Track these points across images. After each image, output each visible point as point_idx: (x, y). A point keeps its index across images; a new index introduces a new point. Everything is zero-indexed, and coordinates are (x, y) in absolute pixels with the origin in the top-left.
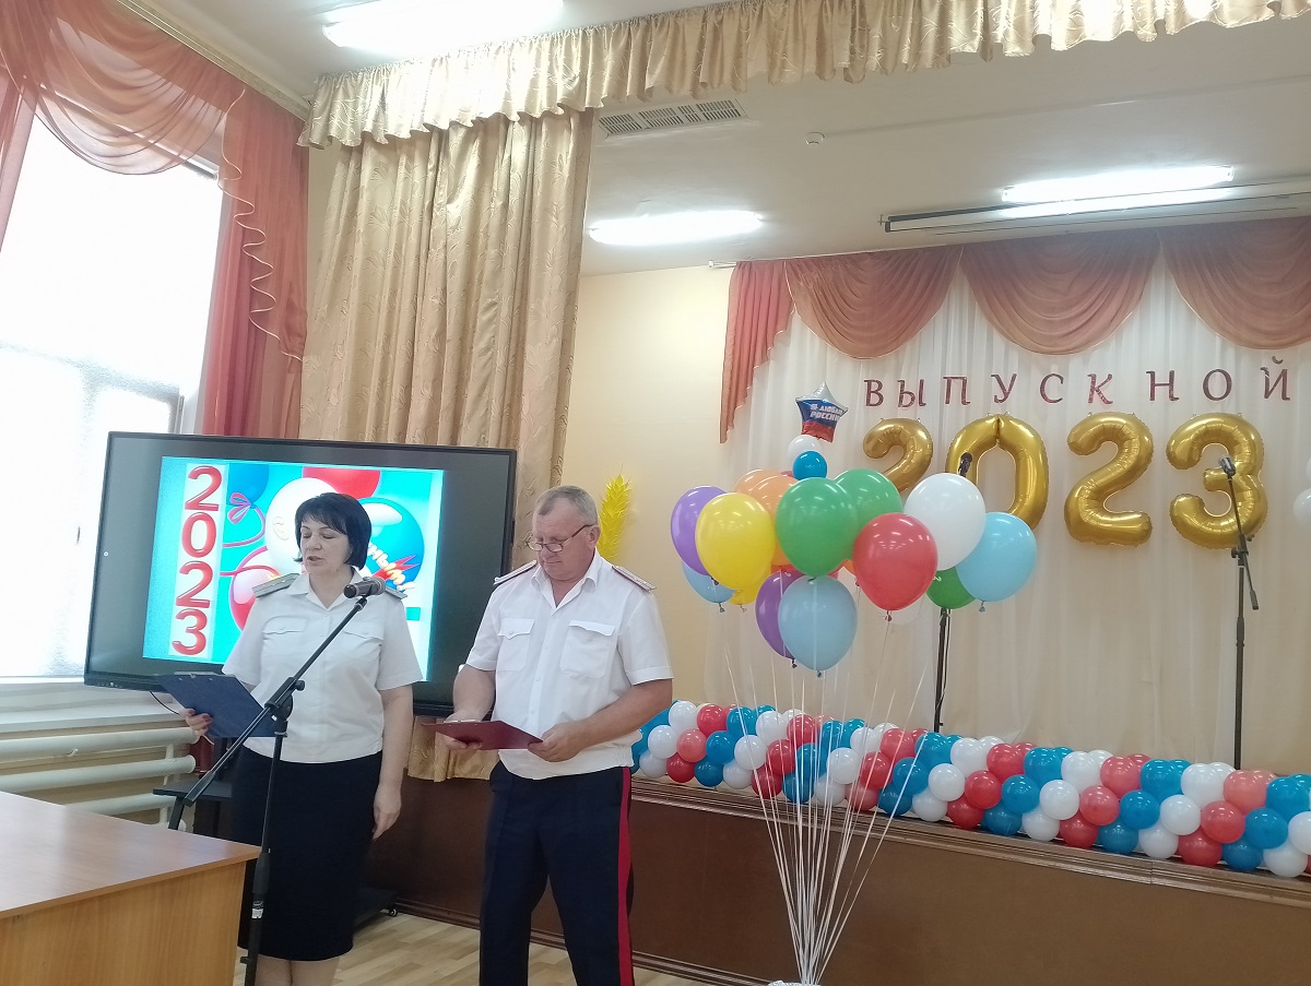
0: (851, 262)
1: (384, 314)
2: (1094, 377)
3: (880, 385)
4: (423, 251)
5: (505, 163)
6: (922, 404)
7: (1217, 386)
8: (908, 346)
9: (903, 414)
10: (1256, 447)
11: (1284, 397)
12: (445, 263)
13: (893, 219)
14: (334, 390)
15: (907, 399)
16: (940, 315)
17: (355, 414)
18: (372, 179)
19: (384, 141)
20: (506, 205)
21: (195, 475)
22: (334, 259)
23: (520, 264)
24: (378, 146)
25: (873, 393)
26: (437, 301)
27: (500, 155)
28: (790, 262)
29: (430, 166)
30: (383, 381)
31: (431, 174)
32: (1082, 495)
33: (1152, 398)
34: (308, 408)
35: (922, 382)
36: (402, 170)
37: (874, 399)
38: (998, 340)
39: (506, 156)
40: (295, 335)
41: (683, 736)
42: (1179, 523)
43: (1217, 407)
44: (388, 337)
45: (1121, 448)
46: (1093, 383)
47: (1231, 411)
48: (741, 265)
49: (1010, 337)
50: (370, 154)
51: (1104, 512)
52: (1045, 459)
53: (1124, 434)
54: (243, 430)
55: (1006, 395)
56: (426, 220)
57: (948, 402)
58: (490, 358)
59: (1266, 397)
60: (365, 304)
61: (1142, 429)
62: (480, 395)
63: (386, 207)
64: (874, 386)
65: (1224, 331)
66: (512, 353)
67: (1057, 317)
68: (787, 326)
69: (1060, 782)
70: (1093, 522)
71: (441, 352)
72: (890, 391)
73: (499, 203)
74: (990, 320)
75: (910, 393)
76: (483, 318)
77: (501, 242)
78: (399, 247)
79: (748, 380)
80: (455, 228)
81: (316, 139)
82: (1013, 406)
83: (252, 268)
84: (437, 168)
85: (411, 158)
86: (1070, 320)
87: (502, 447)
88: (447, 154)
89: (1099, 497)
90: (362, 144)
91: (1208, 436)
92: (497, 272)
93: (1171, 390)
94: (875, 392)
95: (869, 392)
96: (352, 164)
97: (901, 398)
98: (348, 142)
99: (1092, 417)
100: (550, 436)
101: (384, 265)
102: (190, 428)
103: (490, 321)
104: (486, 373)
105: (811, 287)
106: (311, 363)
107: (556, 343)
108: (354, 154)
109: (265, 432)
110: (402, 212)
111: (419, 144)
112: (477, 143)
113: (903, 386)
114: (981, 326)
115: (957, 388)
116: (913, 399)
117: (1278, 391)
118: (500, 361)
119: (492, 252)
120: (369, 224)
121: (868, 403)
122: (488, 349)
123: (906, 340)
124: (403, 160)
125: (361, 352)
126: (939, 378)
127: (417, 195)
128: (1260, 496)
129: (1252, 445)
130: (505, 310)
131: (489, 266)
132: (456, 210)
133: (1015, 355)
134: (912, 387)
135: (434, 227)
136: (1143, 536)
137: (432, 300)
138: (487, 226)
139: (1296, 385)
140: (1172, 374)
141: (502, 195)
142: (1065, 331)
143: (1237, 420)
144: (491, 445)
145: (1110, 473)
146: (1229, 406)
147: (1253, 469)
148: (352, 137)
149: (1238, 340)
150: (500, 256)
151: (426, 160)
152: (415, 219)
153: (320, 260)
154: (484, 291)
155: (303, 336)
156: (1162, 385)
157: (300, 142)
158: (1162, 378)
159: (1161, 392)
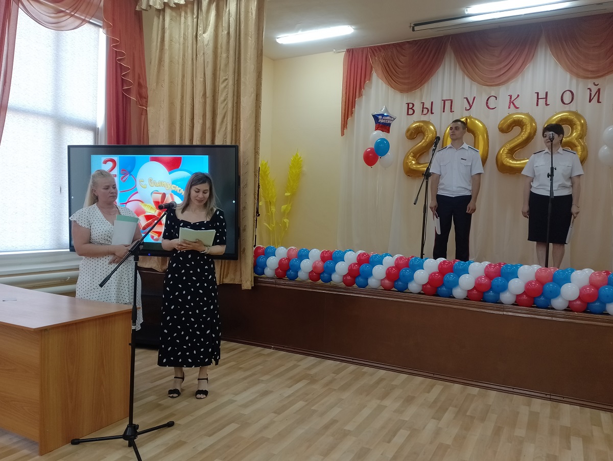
0: (399, 47)
1: (180, 86)
2: (511, 96)
3: (413, 105)
4: (195, 57)
5: (227, 13)
6: (432, 113)
7: (567, 99)
8: (426, 86)
9: (424, 118)
10: (584, 126)
11: (599, 102)
12: (204, 62)
13: (416, 25)
14: (162, 122)
15: (425, 111)
16: (440, 70)
17: (171, 133)
18: (170, 24)
19: (174, 6)
20: (229, 33)
21: (105, 162)
22: (157, 62)
23: (237, 60)
24: (171, 8)
25: (410, 109)
26: (202, 80)
27: (225, 9)
28: (371, 48)
29: (194, 17)
30: (182, 117)
31: (195, 20)
32: (504, 151)
33: (537, 105)
34: (151, 131)
35: (432, 103)
36: (183, 19)
37: (411, 112)
38: (467, 80)
39: (227, 10)
40: (143, 98)
41: (315, 263)
43: (567, 108)
44: (182, 97)
45: (522, 129)
46: (511, 98)
47: (574, 109)
48: (348, 51)
49: (472, 79)
50: (168, 12)
51: (514, 159)
52: (487, 136)
53: (523, 123)
54: (124, 142)
55: (471, 107)
56: (195, 42)
57: (444, 112)
58: (226, 104)
59: (590, 102)
60: (171, 82)
61: (532, 120)
62: (222, 122)
63: (177, 37)
64: (411, 106)
65: (571, 72)
66: (235, 102)
67: (494, 68)
68: (370, 79)
69: (468, 275)
70: (508, 164)
71: (205, 103)
72: (418, 108)
73: (226, 32)
74: (464, 71)
75: (427, 108)
76: (222, 86)
77: (228, 50)
78: (184, 55)
79: (353, 106)
80: (207, 45)
81: (144, 7)
82: (474, 112)
83: (121, 69)
84: (198, 17)
85: (186, 13)
86: (501, 69)
87: (233, 144)
88: (201, 10)
89: (512, 152)
90: (164, 8)
91: (562, 121)
92: (227, 65)
93: (546, 101)
94: (411, 108)
95: (408, 109)
96: (161, 17)
97: (423, 111)
98: (158, 7)
99: (510, 115)
100: (253, 138)
101: (178, 64)
102: (103, 142)
103: (225, 87)
104: (225, 110)
105: (381, 59)
106: (151, 110)
107: (253, 96)
108: (162, 12)
109: (134, 142)
110: (184, 38)
111: (189, 6)
112: (214, 4)
113: (423, 105)
114: (460, 74)
115: (448, 104)
116: (428, 111)
117: (596, 99)
118: (230, 105)
119: (224, 55)
120: (170, 45)
121: (408, 114)
122: (225, 100)
123: (424, 83)
124: (183, 14)
125: (172, 104)
126: (440, 100)
127: (190, 30)
129: (582, 125)
130: (231, 82)
131: (223, 62)
132: (207, 36)
133: (475, 87)
134: (428, 105)
135: (198, 45)
137: (199, 79)
138: (222, 43)
139: (604, 96)
140: (547, 93)
141: (227, 28)
142: (499, 75)
143: (576, 114)
144: (228, 143)
145: (516, 141)
146: (573, 107)
148: (160, 4)
149: (578, 76)
150: (228, 57)
151: (193, 13)
152: (190, 42)
153: (150, 63)
154: (222, 74)
155: (146, 98)
156: (542, 99)
157: (138, 9)
158: (542, 95)
159: (541, 102)
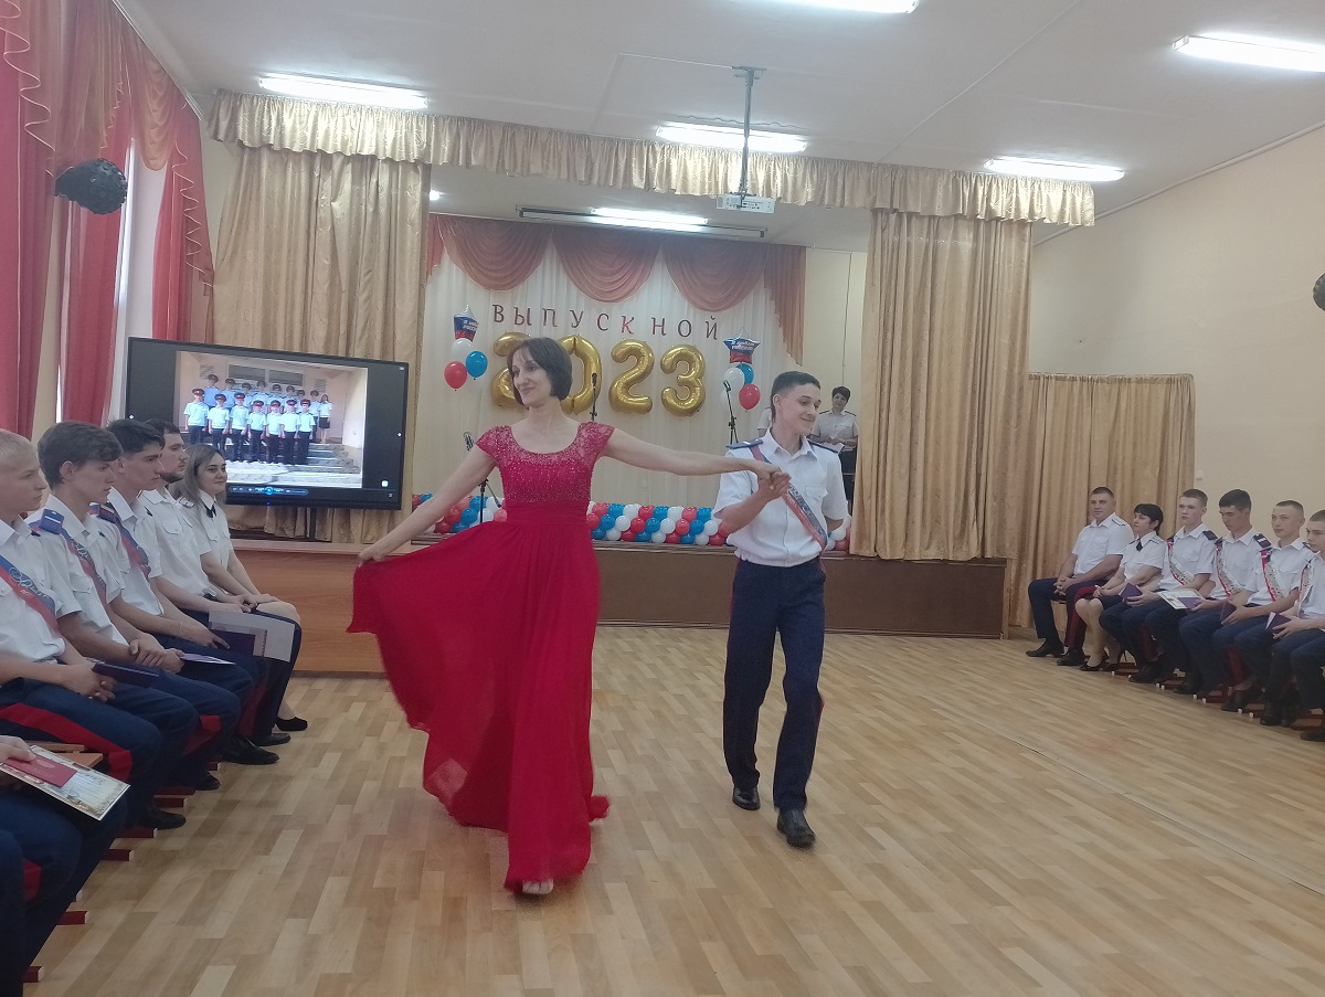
2: (624, 318)
3: (503, 309)
5: (374, 183)
6: (528, 324)
7: (685, 330)
8: (520, 289)
9: (517, 329)
10: (702, 364)
11: (716, 338)
12: (335, 240)
13: (528, 210)
15: (520, 320)
16: (540, 267)
19: (279, 150)
20: (375, 211)
23: (392, 250)
24: (273, 152)
25: (498, 313)
32: (619, 387)
33: (654, 333)
35: (529, 310)
36: (290, 171)
37: (499, 317)
38: (574, 289)
42: (664, 402)
43: (684, 341)
45: (638, 361)
46: (624, 321)
47: (692, 344)
50: (268, 154)
51: (630, 396)
52: (599, 361)
53: (640, 353)
55: (578, 323)
57: (543, 324)
59: (707, 337)
61: (649, 350)
62: (365, 326)
64: (499, 309)
65: (689, 299)
67: (608, 279)
68: (439, 262)
69: (667, 519)
70: (624, 401)
72: (508, 313)
73: (371, 209)
74: (568, 274)
75: (521, 317)
76: (365, 278)
77: (374, 233)
80: (340, 218)
81: (222, 136)
82: (582, 330)
85: (297, 164)
86: (613, 283)
88: (330, 168)
89: (628, 385)
90: (260, 148)
91: (681, 357)
92: (371, 252)
93: (663, 329)
95: (496, 312)
97: (515, 319)
98: (249, 144)
99: (624, 341)
103: (369, 281)
104: (369, 313)
105: (456, 235)
110: (292, 198)
111: (307, 157)
112: (352, 167)
113: (517, 311)
114: (564, 278)
115: (548, 315)
116: (522, 320)
117: (712, 336)
119: (368, 239)
121: (495, 321)
122: (368, 298)
123: (519, 283)
124: (292, 164)
126: (539, 308)
127: (305, 190)
128: (703, 390)
132: (340, 206)
133: (583, 299)
134: (522, 312)
135: (321, 214)
136: (647, 409)
137: (324, 260)
139: (721, 332)
140: (664, 321)
141: (373, 204)
142: (613, 289)
143: (694, 349)
145: (633, 374)
146: (690, 341)
147: (700, 375)
148: (249, 140)
149: (694, 303)
150: (373, 242)
151: (312, 169)
156: (659, 326)
158: (659, 322)
159: (658, 329)
